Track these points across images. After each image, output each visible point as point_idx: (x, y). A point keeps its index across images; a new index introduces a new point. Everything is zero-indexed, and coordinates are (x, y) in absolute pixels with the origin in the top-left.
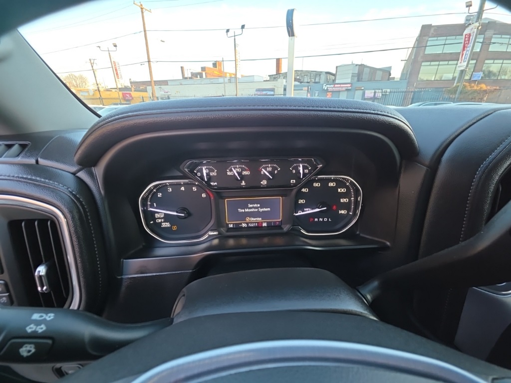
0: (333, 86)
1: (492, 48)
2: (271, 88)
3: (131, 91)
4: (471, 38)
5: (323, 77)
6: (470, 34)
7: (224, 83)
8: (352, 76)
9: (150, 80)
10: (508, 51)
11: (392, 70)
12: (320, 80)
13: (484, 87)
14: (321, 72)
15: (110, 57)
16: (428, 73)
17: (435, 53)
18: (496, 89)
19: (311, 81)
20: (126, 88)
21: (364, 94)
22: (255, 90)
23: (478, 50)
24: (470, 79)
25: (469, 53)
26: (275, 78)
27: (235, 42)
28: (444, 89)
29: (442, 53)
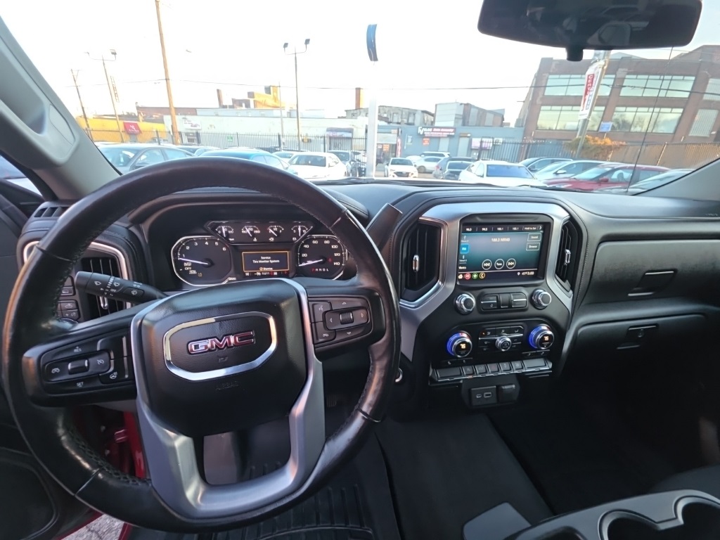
0: (431, 130)
1: (624, 92)
2: (348, 129)
3: (138, 121)
4: (595, 79)
5: (418, 118)
6: (593, 75)
7: (281, 117)
8: (456, 118)
9: (168, 106)
10: (644, 95)
11: (505, 113)
12: (414, 120)
13: (608, 142)
14: (416, 110)
15: (105, 70)
16: (549, 119)
17: (557, 95)
18: (622, 145)
19: (402, 121)
20: (130, 116)
21: (470, 142)
22: (326, 129)
23: (608, 94)
24: (598, 131)
25: (592, 98)
26: (353, 115)
27: (296, 62)
28: (564, 142)
29: (565, 96)
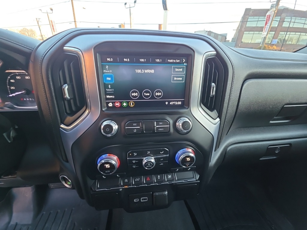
1: (285, 25)
4: (270, 17)
6: (270, 15)
10: (294, 27)
11: (227, 36)
15: (48, 17)
16: (247, 38)
17: (252, 26)
23: (277, 26)
24: (271, 43)
25: (268, 27)
27: (130, 12)
29: (256, 27)
